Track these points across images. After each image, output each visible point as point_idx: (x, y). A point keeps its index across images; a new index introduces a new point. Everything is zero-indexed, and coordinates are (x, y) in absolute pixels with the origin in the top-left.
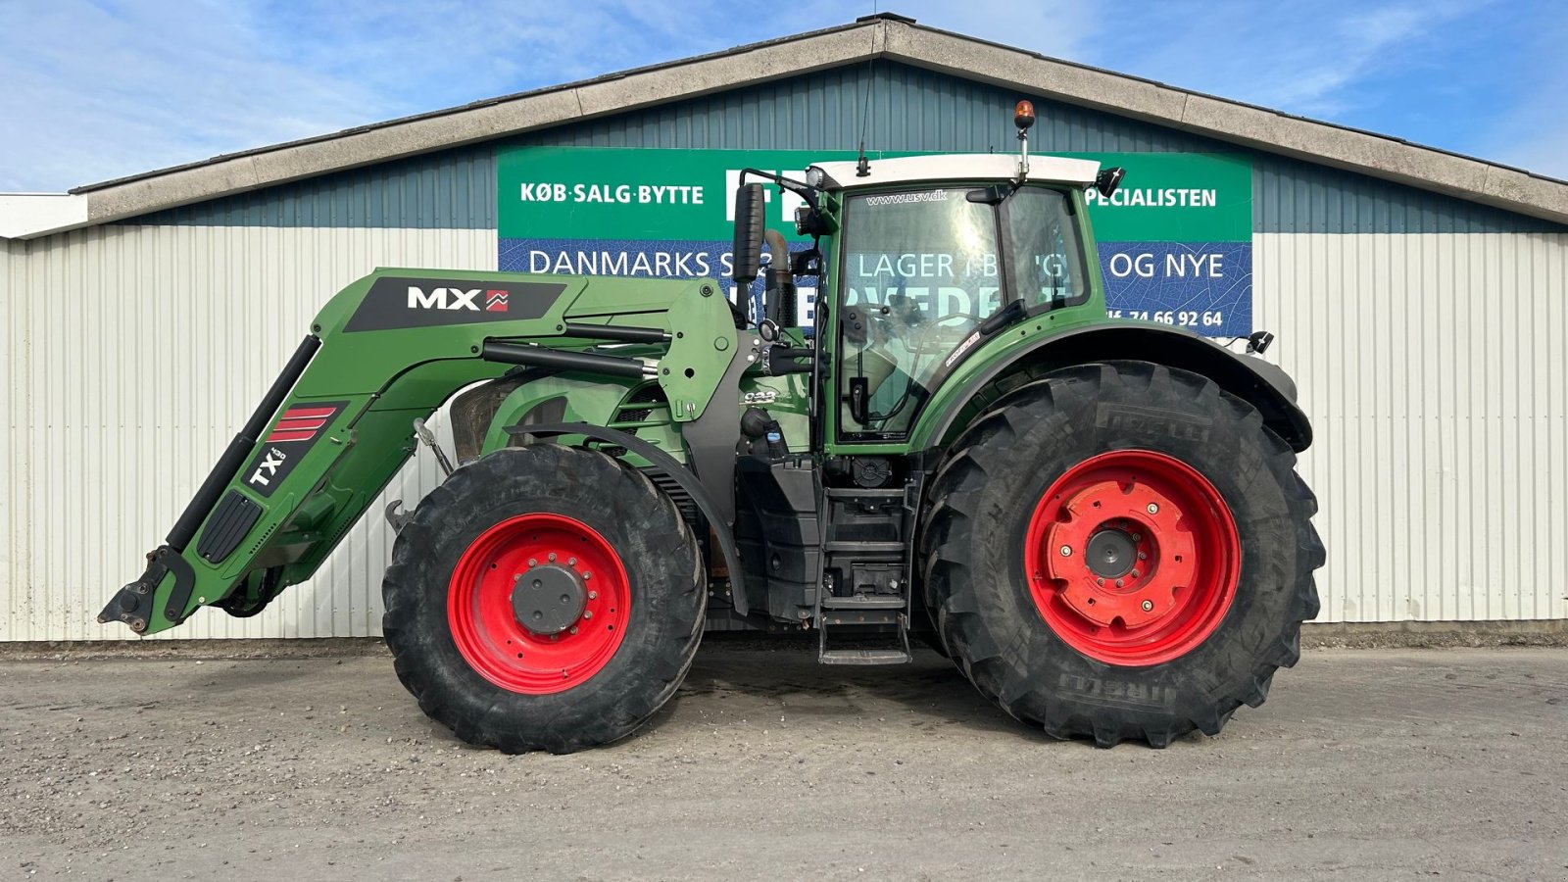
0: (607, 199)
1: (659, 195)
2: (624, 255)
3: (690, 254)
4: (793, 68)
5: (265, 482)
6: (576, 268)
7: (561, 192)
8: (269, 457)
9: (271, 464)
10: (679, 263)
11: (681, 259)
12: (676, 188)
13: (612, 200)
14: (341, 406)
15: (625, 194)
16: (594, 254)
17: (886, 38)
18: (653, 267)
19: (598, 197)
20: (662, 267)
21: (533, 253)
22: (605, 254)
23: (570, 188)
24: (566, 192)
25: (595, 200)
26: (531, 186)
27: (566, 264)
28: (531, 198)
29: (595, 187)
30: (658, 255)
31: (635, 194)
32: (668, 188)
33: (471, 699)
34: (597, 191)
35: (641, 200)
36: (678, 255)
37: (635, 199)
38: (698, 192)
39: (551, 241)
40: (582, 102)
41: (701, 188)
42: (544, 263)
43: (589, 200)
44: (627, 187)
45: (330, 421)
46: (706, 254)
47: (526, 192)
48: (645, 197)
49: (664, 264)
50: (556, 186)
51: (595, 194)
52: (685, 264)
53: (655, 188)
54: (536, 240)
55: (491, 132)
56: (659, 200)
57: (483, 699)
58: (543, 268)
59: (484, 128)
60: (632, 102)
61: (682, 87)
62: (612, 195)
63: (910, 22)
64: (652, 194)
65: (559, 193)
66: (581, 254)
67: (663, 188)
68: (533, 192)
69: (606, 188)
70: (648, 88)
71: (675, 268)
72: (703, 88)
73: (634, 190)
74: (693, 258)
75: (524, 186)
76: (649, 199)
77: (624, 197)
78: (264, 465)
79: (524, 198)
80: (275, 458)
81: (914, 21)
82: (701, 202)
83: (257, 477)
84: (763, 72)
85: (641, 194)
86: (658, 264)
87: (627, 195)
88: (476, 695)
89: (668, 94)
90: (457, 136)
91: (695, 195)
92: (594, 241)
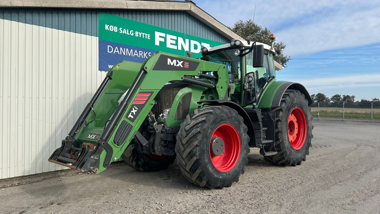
0: (128, 34)
1: (140, 35)
2: (132, 50)
3: (147, 52)
4: (174, 9)
5: (132, 117)
6: (120, 52)
7: (116, 29)
8: (133, 109)
9: (134, 111)
10: (145, 55)
11: (145, 53)
12: (144, 34)
13: (129, 34)
14: (152, 93)
15: (132, 33)
16: (124, 49)
17: (190, 7)
18: (139, 55)
19: (125, 32)
20: (141, 55)
21: (108, 46)
22: (127, 49)
23: (118, 29)
24: (117, 29)
25: (125, 33)
26: (108, 26)
27: (117, 51)
28: (108, 29)
29: (125, 29)
30: (140, 51)
31: (134, 34)
32: (142, 33)
33: (216, 176)
35: (136, 36)
36: (144, 52)
37: (134, 35)
38: (149, 36)
39: (113, 43)
40: (127, 5)
41: (149, 35)
42: (112, 49)
43: (123, 33)
44: (133, 31)
45: (149, 97)
46: (151, 53)
47: (107, 27)
49: (141, 54)
50: (115, 27)
51: (125, 31)
52: (146, 55)
53: (139, 33)
54: (109, 42)
55: (103, 7)
56: (140, 36)
57: (218, 175)
58: (111, 51)
59: (101, 5)
60: (139, 8)
61: (151, 7)
62: (129, 33)
63: (195, 4)
64: (139, 34)
65: (115, 29)
66: (121, 48)
67: (141, 33)
68: (109, 27)
69: (128, 30)
70: (143, 5)
71: (144, 56)
72: (155, 9)
73: (134, 32)
74: (148, 54)
75: (106, 25)
76: (138, 36)
77: (132, 34)
78: (132, 111)
79: (106, 29)
80: (135, 109)
81: (196, 4)
82: (150, 39)
83: (130, 116)
84: (168, 8)
85: (136, 34)
86: (140, 54)
87: (133, 33)
88: (216, 174)
89: (148, 8)
90: (93, 6)
91: (148, 37)
92: (124, 45)
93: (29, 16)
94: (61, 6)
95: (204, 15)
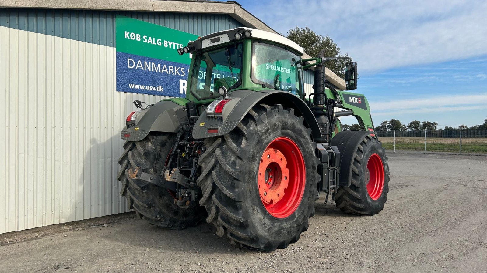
0: (154, 43)
1: (170, 45)
2: (159, 65)
3: (179, 68)
4: (213, 12)
6: (144, 67)
7: (139, 37)
10: (176, 71)
11: (177, 69)
12: (175, 43)
13: (156, 44)
15: (160, 42)
16: (150, 63)
17: (235, 9)
18: (168, 71)
19: (151, 41)
20: (171, 71)
21: (129, 59)
22: (153, 64)
23: (142, 37)
24: (141, 38)
25: (150, 43)
26: (128, 33)
27: (140, 66)
28: (128, 38)
29: (150, 38)
30: (170, 66)
32: (173, 43)
34: (151, 40)
35: (165, 46)
36: (176, 67)
37: (163, 45)
38: (182, 46)
39: (135, 56)
40: (153, 6)
41: (182, 45)
42: (133, 64)
43: (148, 42)
44: (160, 40)
46: (184, 68)
47: (126, 34)
48: (166, 45)
50: (137, 35)
51: (150, 40)
52: (178, 71)
53: (169, 42)
54: (130, 54)
55: (122, 9)
56: (170, 47)
58: (133, 66)
59: (119, 6)
60: (169, 10)
61: (184, 9)
62: (156, 42)
64: (168, 44)
65: (138, 37)
66: (145, 62)
67: (171, 43)
68: (129, 35)
69: (154, 39)
70: (174, 6)
72: (189, 11)
73: (162, 42)
75: (126, 32)
76: (167, 46)
79: (126, 37)
81: (241, 6)
84: (206, 10)
85: (165, 44)
87: (160, 43)
89: (180, 10)
90: (108, 7)
92: (150, 58)
93: (23, 20)
94: (66, 7)
95: (252, 20)
